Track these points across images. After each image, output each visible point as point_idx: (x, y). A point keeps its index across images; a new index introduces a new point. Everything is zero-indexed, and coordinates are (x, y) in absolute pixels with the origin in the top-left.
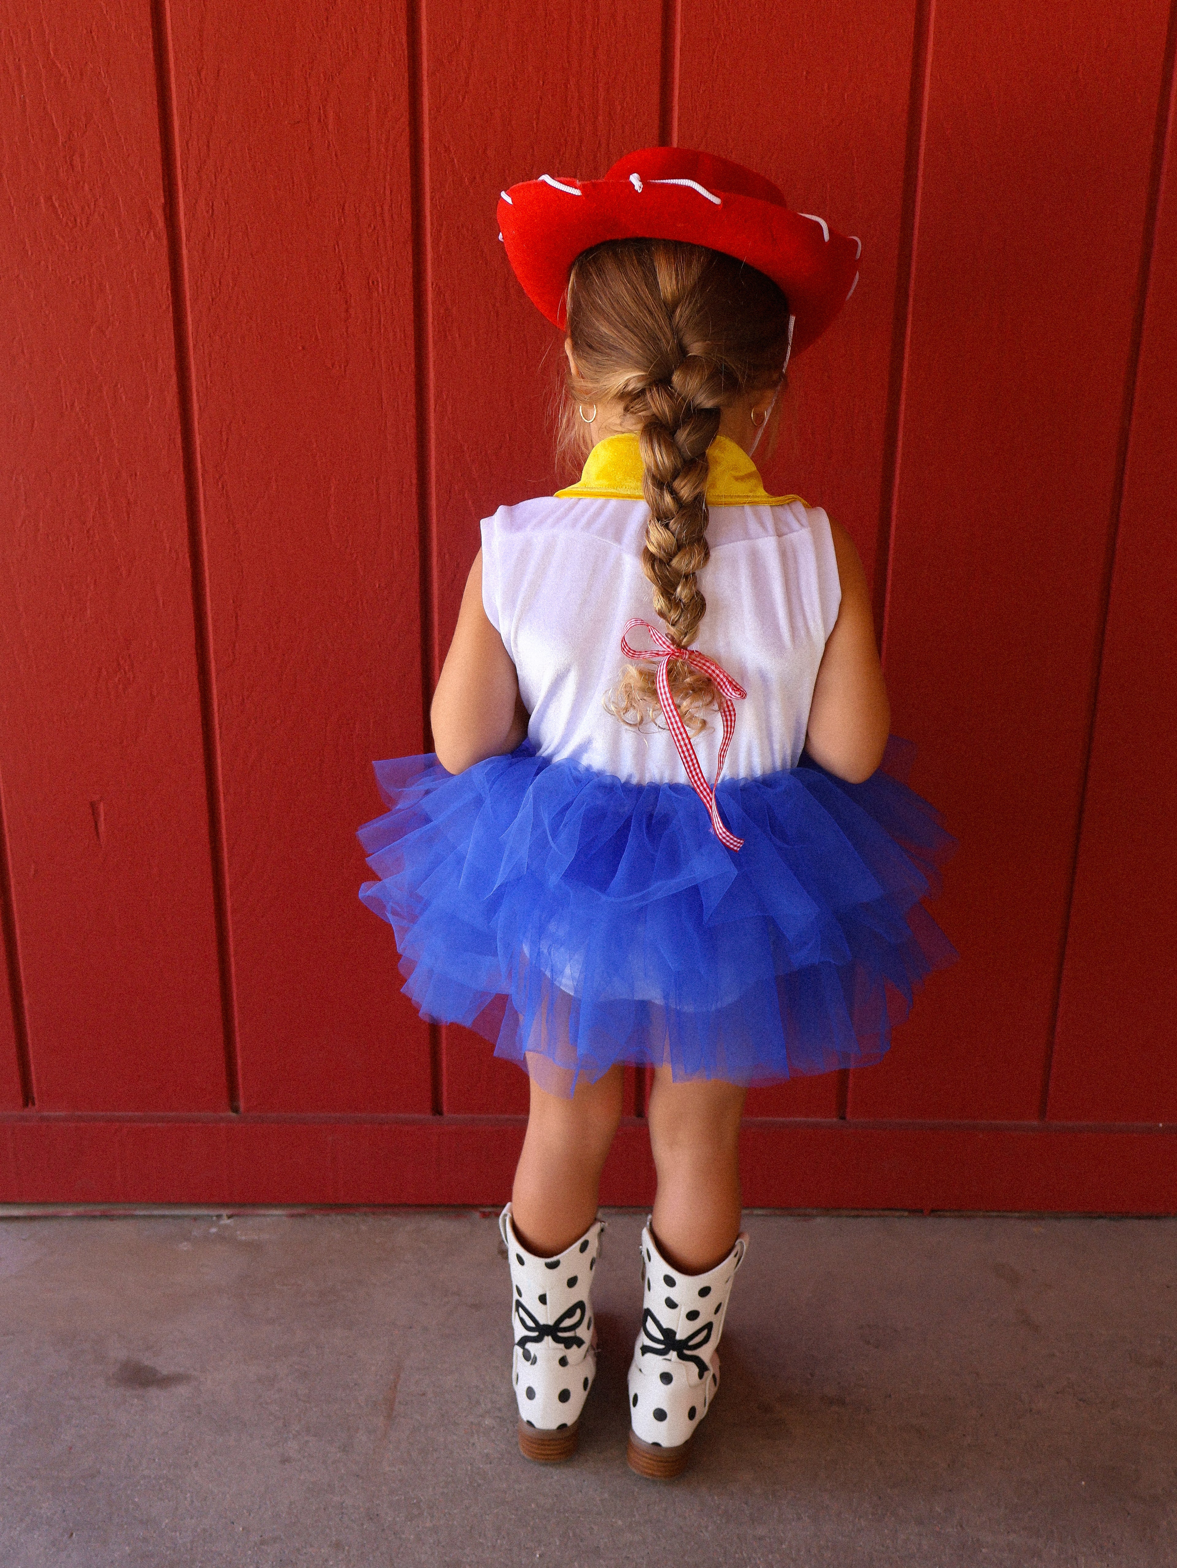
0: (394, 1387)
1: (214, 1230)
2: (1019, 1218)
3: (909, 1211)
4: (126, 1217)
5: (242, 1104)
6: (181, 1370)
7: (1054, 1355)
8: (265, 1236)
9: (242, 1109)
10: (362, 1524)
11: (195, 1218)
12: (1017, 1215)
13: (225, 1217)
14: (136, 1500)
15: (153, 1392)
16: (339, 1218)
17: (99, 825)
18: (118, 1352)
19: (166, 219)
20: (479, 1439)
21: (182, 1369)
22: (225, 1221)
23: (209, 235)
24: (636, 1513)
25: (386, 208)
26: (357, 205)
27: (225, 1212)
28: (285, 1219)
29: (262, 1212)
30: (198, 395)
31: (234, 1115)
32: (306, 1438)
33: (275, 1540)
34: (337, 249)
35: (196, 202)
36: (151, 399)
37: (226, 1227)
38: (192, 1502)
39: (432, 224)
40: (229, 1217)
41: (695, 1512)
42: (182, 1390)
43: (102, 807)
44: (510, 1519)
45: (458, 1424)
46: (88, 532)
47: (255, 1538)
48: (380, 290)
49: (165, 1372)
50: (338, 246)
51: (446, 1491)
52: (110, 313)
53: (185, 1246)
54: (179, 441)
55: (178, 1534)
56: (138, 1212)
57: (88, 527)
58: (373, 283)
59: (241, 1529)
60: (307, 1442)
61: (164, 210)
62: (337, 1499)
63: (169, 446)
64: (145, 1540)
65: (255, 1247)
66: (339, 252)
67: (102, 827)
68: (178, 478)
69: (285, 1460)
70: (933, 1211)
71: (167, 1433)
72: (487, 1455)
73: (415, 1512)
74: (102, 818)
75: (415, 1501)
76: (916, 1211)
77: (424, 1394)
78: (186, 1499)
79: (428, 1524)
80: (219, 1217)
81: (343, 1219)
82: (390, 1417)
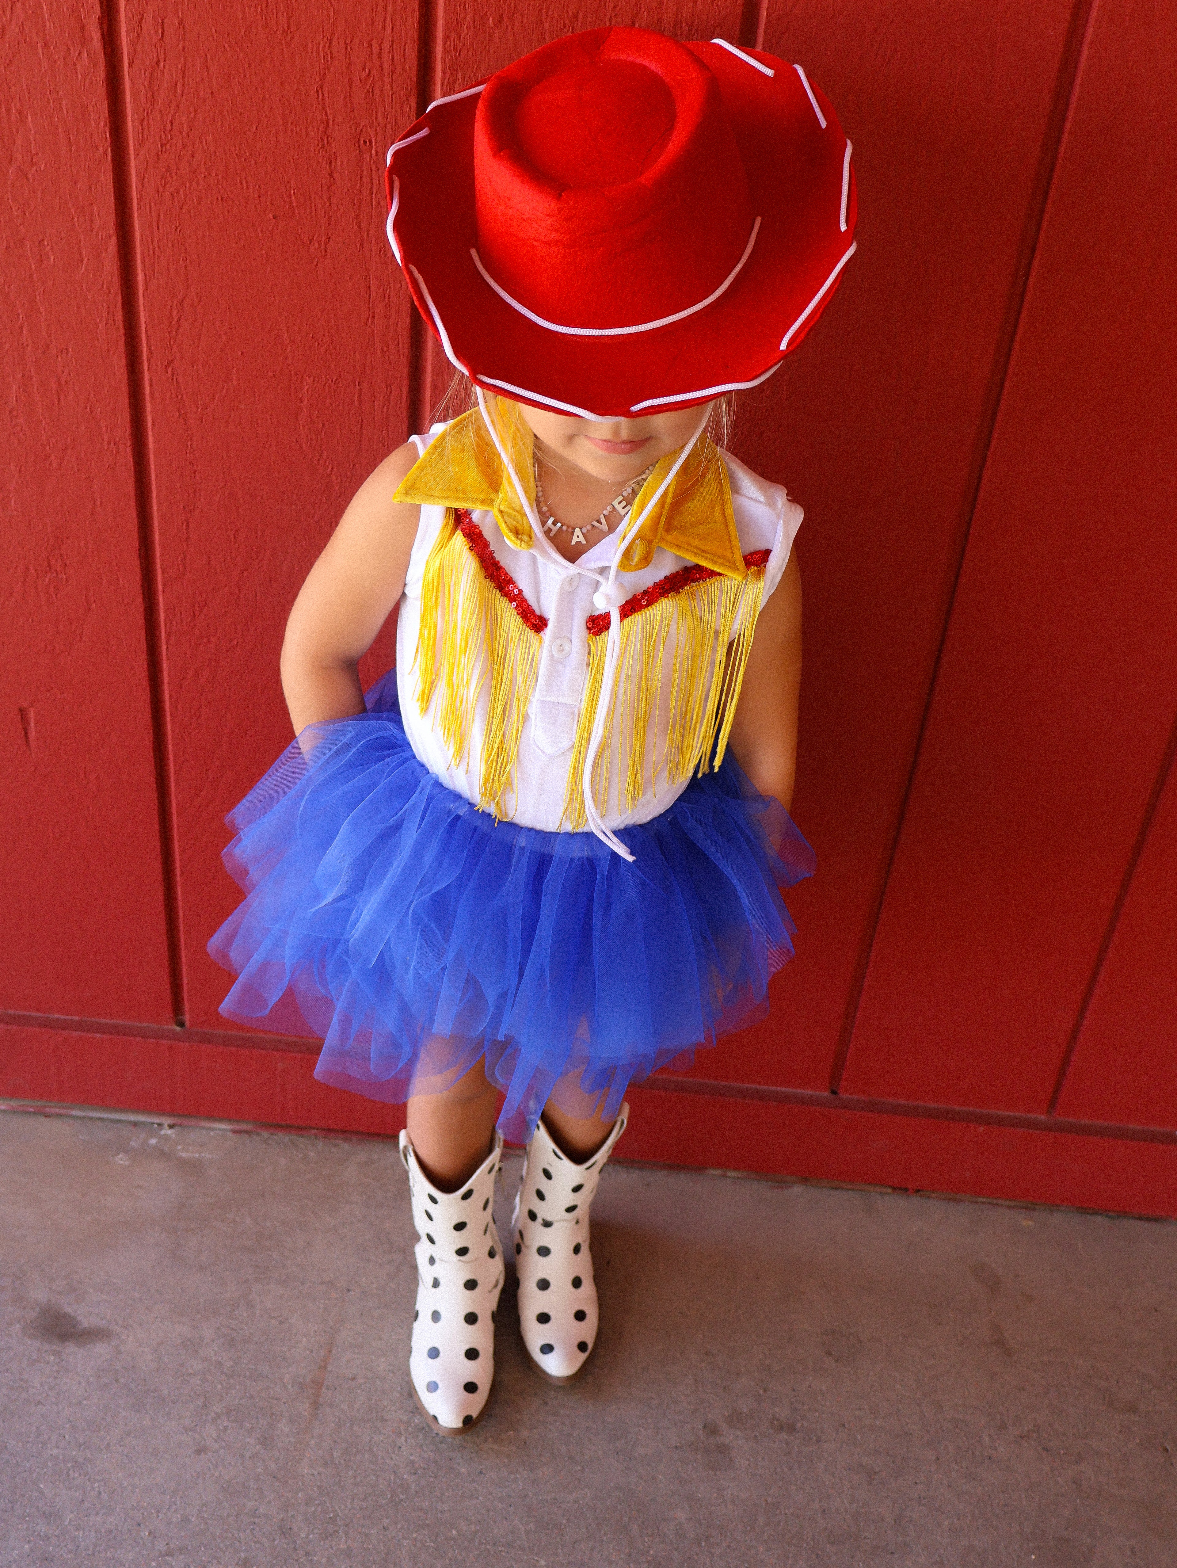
0: (324, 1367)
1: (153, 1141)
2: (1008, 1207)
3: (894, 1188)
4: (61, 1115)
5: (187, 1018)
6: (103, 1324)
7: (1023, 1389)
8: (206, 1155)
9: (187, 1024)
10: (274, 1540)
11: (135, 1124)
12: (1007, 1203)
13: (166, 1126)
14: (42, 1486)
15: (71, 1348)
16: (287, 1139)
17: (29, 732)
18: (39, 1294)
19: (103, 38)
20: (406, 1441)
21: (104, 1322)
22: (167, 1131)
23: (158, 64)
24: (560, 1551)
25: (386, 46)
26: (348, 41)
27: (166, 1121)
28: (230, 1134)
29: (206, 1124)
30: (143, 262)
31: (178, 1029)
32: (225, 1424)
33: (182, 1550)
34: (321, 96)
35: (142, 18)
36: (85, 262)
37: (166, 1138)
38: (100, 1493)
39: (444, 73)
40: (171, 1127)
41: (622, 1556)
42: (101, 1349)
43: (32, 714)
44: (429, 1547)
45: (386, 1421)
46: (10, 412)
47: (161, 1546)
48: (374, 152)
49: (85, 1324)
50: (322, 91)
51: (364, 1504)
52: (33, 152)
53: (121, 1159)
54: (119, 317)
55: (81, 1533)
56: (74, 1113)
57: (11, 407)
58: (365, 142)
59: (147, 1534)
60: (226, 1428)
61: (101, 24)
62: (250, 1504)
63: (107, 320)
64: (47, 1538)
65: (194, 1168)
66: (323, 99)
67: (32, 734)
68: (119, 362)
69: (201, 1450)
70: (918, 1191)
71: (80, 1403)
72: (412, 1463)
73: (331, 1528)
74: (33, 724)
75: (332, 1515)
76: (901, 1189)
77: (354, 1379)
78: (93, 1489)
79: (343, 1546)
80: (160, 1125)
81: (290, 1140)
82: (316, 1405)
